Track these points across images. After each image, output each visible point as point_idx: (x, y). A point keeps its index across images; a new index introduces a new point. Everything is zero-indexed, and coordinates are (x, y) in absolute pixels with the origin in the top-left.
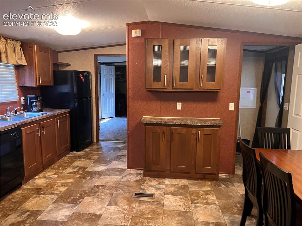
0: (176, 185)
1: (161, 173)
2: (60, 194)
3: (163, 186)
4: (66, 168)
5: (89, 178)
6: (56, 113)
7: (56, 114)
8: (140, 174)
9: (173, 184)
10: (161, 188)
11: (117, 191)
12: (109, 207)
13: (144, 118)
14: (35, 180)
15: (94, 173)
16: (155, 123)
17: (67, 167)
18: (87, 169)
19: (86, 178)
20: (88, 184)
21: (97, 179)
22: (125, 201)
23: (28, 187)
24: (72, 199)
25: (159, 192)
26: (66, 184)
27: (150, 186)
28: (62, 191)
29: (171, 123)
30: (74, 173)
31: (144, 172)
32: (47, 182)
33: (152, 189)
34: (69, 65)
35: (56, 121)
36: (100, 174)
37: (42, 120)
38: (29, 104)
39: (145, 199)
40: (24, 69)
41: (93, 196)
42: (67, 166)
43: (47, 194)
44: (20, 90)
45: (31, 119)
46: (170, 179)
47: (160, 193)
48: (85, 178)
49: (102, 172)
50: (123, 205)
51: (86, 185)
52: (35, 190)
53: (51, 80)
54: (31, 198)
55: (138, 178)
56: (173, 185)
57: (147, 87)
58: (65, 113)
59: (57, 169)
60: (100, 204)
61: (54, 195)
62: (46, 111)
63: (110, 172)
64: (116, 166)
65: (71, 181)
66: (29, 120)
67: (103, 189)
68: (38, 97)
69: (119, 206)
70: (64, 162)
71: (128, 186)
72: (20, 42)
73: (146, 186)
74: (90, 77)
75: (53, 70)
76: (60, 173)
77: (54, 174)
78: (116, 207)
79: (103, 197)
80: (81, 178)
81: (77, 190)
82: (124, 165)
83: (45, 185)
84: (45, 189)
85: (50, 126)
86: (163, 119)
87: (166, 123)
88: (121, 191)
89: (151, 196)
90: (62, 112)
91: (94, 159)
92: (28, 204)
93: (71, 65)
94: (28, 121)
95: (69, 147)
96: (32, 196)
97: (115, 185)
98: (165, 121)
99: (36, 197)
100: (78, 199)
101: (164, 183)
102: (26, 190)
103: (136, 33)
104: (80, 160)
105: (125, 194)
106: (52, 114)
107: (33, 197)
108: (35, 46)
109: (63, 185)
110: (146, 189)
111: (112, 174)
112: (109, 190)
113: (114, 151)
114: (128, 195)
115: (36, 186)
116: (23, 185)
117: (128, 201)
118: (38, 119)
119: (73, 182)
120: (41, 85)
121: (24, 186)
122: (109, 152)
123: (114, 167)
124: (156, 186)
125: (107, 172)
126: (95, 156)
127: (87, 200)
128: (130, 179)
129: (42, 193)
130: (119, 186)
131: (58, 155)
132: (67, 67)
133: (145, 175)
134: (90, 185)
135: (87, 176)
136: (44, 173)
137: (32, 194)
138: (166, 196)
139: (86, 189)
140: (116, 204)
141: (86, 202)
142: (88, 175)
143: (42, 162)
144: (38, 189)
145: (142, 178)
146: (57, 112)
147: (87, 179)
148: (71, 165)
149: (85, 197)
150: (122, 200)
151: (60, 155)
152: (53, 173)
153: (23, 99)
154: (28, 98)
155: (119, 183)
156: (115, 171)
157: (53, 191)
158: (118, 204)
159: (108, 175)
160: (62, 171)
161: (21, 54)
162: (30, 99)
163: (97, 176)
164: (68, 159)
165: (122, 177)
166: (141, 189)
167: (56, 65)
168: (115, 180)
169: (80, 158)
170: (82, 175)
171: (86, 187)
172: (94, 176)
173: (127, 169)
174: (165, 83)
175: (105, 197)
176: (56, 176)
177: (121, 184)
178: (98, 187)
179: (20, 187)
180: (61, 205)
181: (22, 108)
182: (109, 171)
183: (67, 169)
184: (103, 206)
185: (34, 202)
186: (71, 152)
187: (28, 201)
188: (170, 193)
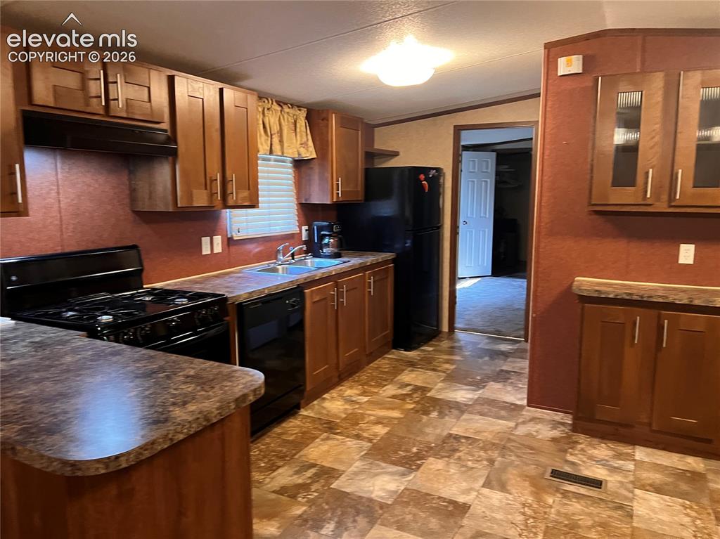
0: (667, 466)
1: (622, 430)
2: (375, 441)
3: (630, 466)
4: (386, 385)
5: (435, 414)
6: (367, 262)
7: (369, 264)
8: (563, 424)
9: (659, 462)
10: (624, 468)
11: (503, 456)
12: (485, 491)
13: (578, 281)
14: (323, 403)
15: (447, 405)
16: (611, 296)
17: (386, 383)
18: (429, 391)
19: (430, 414)
20: (436, 428)
21: (455, 420)
22: (527, 484)
23: (312, 415)
24: (401, 457)
25: (619, 478)
26: (385, 421)
27: (591, 458)
28: (377, 435)
29: (661, 301)
30: (403, 397)
31: (574, 419)
32: (346, 409)
33: (598, 468)
34: (395, 154)
35: (367, 278)
36: (460, 408)
37: (341, 275)
38: (316, 241)
39: (578, 489)
40: (312, 166)
41: (447, 459)
42: (386, 380)
43: (348, 437)
44: (300, 211)
45: (322, 271)
46: (649, 450)
47: (621, 482)
48: (426, 412)
49: (466, 405)
50: (521, 494)
51: (429, 430)
52: (325, 423)
53: (359, 189)
54: (317, 438)
55: (556, 433)
56: (658, 467)
57: (593, 203)
58: (385, 262)
59: (366, 383)
60: (464, 481)
61: (361, 440)
62: (347, 255)
63: (486, 409)
64: (500, 396)
65: (396, 414)
66: (319, 274)
67: (470, 447)
68: (333, 225)
69: (510, 494)
70: (381, 369)
71: (532, 448)
72: (306, 109)
73: (580, 456)
74: (441, 181)
75: (364, 167)
76: (372, 394)
77: (359, 395)
78: (502, 494)
79: (470, 464)
80: (417, 411)
81: (410, 438)
82: (519, 396)
83: (344, 416)
84: (344, 424)
85: (356, 288)
86: (637, 288)
87: (645, 299)
88: (513, 458)
89: (597, 484)
90: (380, 260)
91: (444, 372)
92: (312, 451)
93: (401, 153)
94: (315, 276)
95: (390, 338)
96: (321, 434)
97: (497, 442)
98: (643, 292)
99: (328, 439)
100: (414, 459)
101: (630, 457)
102: (309, 421)
103: (569, 65)
104: (413, 371)
105: (526, 468)
106: (360, 264)
107: (322, 437)
108: (334, 115)
109: (379, 422)
110: (580, 465)
111: (490, 414)
112: (484, 449)
113: (492, 358)
114: (532, 470)
115: (327, 415)
116: (302, 410)
117: (533, 484)
118: (334, 273)
119: (402, 418)
120: (341, 199)
121: (304, 412)
122: (480, 360)
123: (493, 397)
124: (607, 460)
125: (478, 407)
126: (447, 366)
127: (434, 464)
128: (537, 432)
129: (338, 431)
130: (509, 445)
131: (367, 353)
132: (391, 159)
133: (575, 428)
134: (438, 431)
135: (431, 409)
136: (341, 390)
137: (320, 430)
138: (638, 492)
139: (431, 438)
140: (503, 487)
141: (431, 469)
142: (434, 407)
143: (338, 364)
144: (330, 422)
145: (567, 433)
146: (370, 259)
147: (431, 416)
148: (395, 380)
149: (430, 456)
150: (518, 479)
151: (371, 353)
152: (357, 392)
153: (306, 230)
154: (315, 227)
155: (509, 439)
156: (497, 407)
157: (360, 432)
158: (509, 488)
159: (481, 415)
160: (376, 390)
161: (307, 135)
162: (320, 229)
163: (455, 412)
164: (388, 364)
165: (515, 424)
166: (567, 461)
167: (370, 156)
168: (497, 428)
169: (412, 365)
170: (420, 406)
171: (430, 435)
172: (447, 412)
173: (528, 406)
174: (646, 192)
175: (474, 466)
176: (366, 399)
177: (515, 441)
178: (457, 438)
179: (296, 413)
180: (379, 465)
181: (305, 249)
182: (483, 405)
183: (387, 387)
184: (472, 486)
185: (325, 448)
186: (394, 350)
187: (311, 445)
188: (651, 485)
